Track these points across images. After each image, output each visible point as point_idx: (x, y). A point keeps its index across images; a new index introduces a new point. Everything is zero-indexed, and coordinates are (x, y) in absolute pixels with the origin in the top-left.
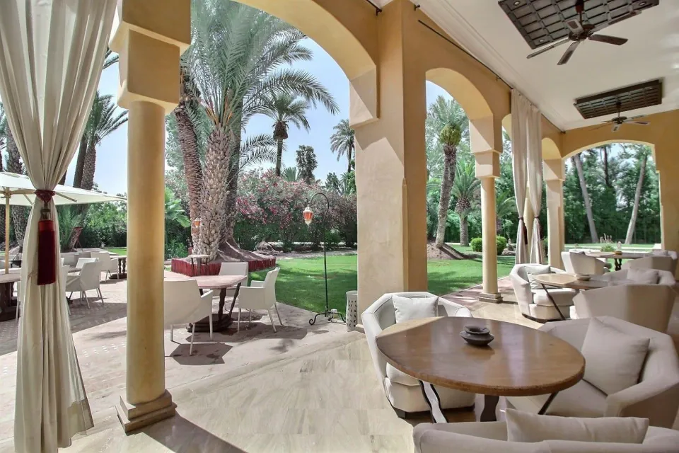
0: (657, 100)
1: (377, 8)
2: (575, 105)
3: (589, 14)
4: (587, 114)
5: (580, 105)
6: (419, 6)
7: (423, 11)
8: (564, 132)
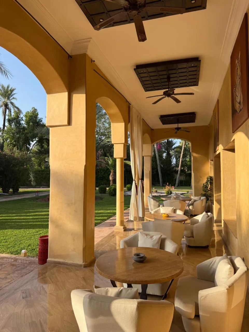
0: (193, 120)
1: (69, 55)
2: (160, 118)
3: (172, 83)
4: (164, 122)
5: (162, 118)
6: (94, 61)
7: (96, 64)
8: (153, 130)
